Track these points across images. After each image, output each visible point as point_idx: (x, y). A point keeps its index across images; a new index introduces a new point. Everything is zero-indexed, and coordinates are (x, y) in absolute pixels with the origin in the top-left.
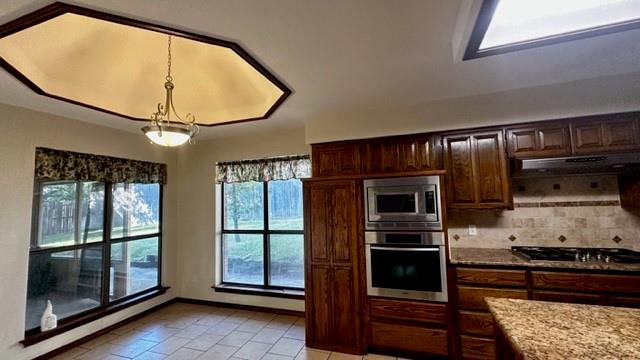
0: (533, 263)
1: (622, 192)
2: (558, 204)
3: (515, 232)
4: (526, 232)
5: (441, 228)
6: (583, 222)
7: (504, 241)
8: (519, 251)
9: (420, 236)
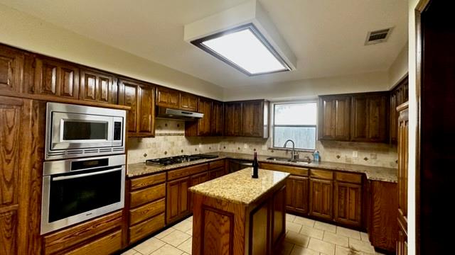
0: (168, 167)
1: (186, 129)
2: (166, 134)
3: (147, 151)
4: (152, 151)
5: (124, 152)
6: (173, 143)
7: (141, 158)
8: (151, 162)
9: (107, 159)
